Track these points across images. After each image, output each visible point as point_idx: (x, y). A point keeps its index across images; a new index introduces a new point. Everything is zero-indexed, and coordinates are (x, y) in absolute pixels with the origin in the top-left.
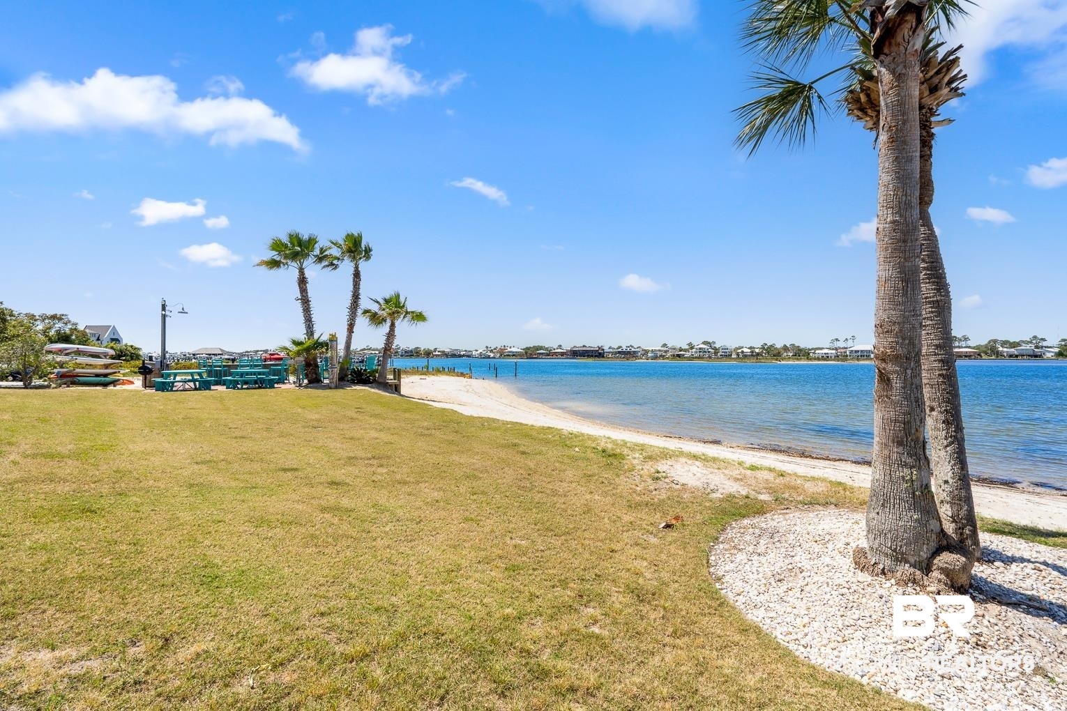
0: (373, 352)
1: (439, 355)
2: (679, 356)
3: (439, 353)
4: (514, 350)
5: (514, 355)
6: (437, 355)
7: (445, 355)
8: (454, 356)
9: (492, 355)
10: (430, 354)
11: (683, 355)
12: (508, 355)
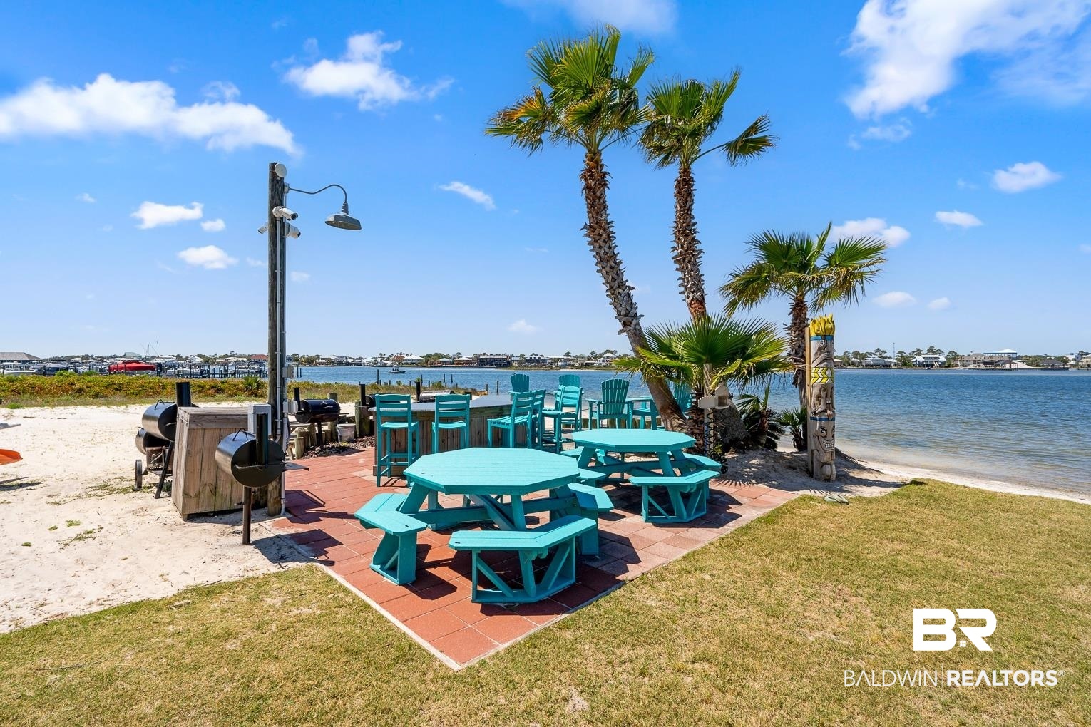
0: (240, 359)
1: (323, 363)
2: (587, 365)
3: (324, 361)
4: (413, 357)
5: (413, 363)
6: (320, 363)
7: (330, 362)
8: (340, 364)
9: (389, 363)
10: (312, 361)
11: (592, 364)
12: (407, 364)
